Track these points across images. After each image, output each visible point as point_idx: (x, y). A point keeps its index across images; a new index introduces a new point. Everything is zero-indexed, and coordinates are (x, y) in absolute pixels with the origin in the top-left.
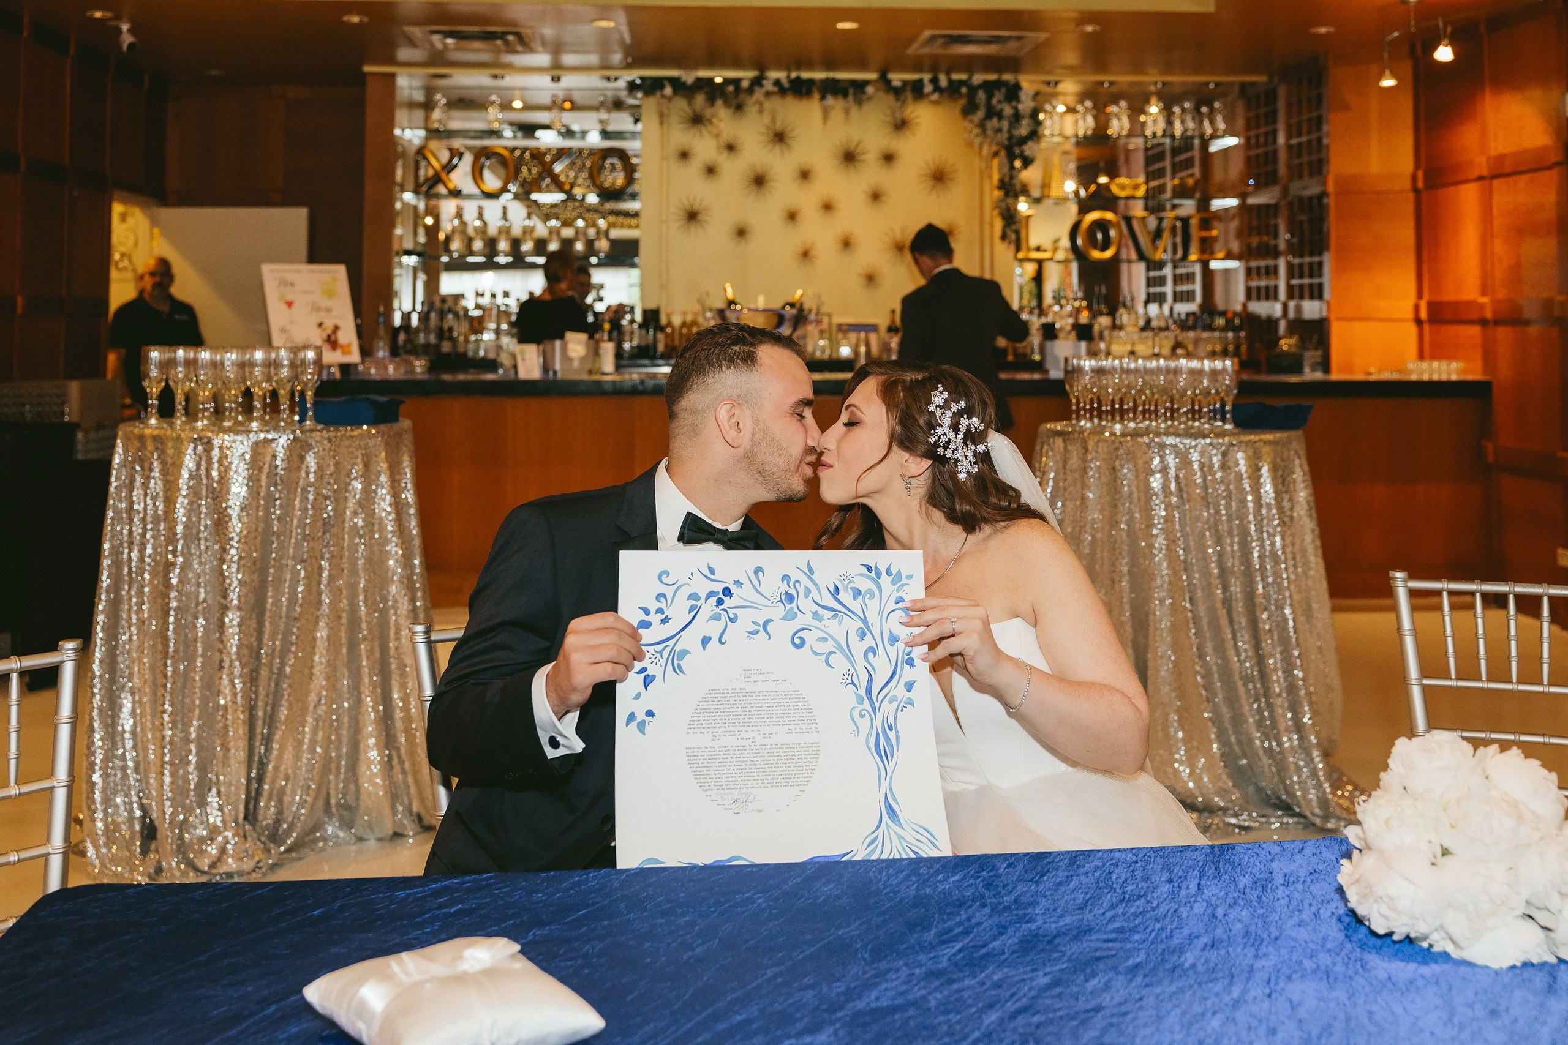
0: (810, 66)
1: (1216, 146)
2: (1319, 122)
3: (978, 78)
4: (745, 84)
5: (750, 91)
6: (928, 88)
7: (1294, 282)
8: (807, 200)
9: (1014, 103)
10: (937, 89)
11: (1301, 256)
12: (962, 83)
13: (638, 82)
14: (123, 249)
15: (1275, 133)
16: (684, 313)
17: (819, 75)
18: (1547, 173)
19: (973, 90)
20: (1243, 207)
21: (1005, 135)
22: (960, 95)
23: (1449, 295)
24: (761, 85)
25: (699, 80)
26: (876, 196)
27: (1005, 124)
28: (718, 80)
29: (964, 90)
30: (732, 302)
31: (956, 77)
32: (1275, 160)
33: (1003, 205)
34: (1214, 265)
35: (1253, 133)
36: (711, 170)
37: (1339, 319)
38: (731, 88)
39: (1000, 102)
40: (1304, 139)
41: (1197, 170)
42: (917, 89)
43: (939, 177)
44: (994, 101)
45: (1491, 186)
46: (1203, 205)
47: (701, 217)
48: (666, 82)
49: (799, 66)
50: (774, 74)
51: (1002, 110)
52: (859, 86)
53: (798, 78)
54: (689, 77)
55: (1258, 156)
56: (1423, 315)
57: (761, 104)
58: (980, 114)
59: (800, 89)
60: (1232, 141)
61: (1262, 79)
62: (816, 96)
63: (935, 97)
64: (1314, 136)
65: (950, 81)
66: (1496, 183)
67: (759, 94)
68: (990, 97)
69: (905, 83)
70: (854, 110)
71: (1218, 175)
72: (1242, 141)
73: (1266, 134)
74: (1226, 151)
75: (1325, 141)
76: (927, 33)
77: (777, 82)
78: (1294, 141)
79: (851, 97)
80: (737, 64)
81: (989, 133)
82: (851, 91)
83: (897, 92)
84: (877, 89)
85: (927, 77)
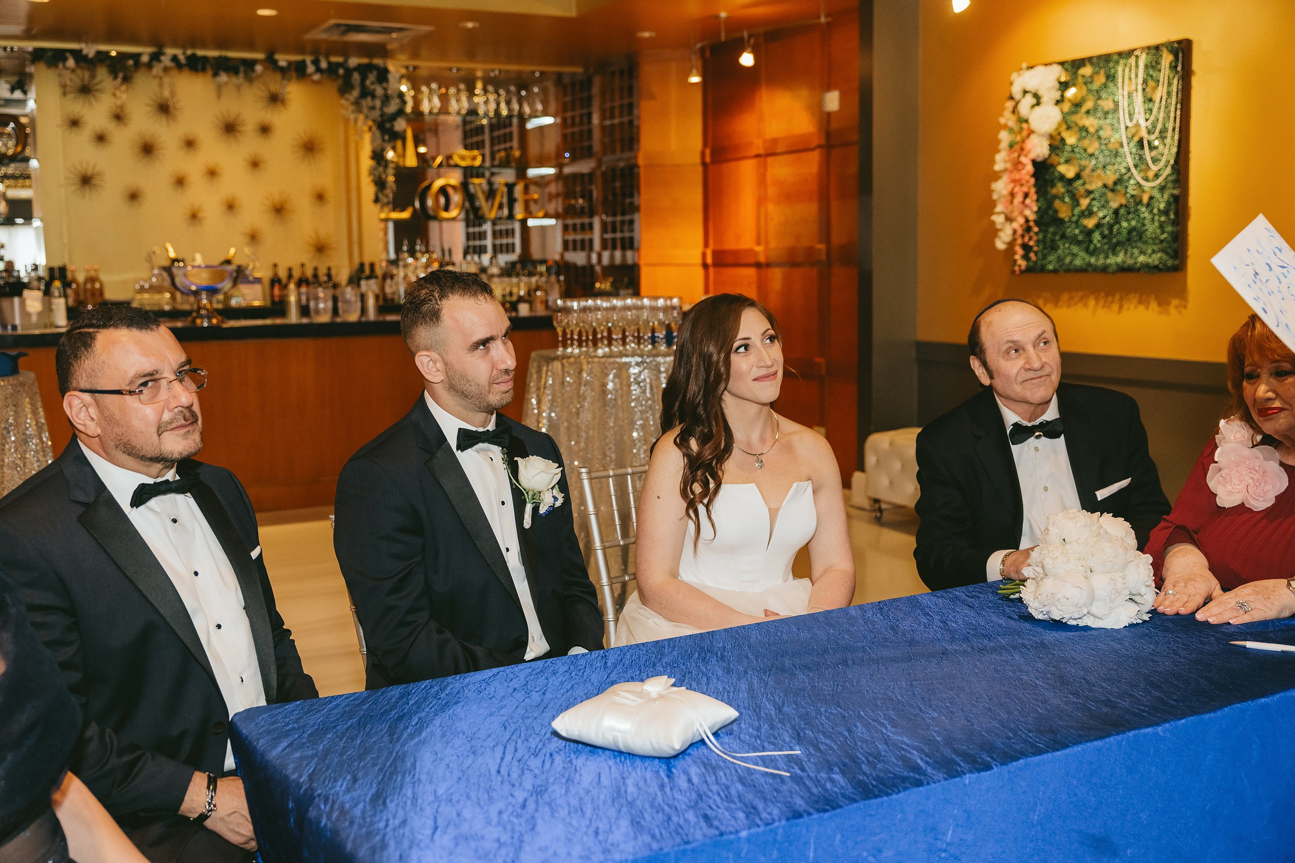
0: (204, 46)
1: (532, 124)
2: (631, 107)
3: (353, 62)
4: (145, 59)
5: (149, 66)
6: (311, 69)
7: (608, 236)
8: (194, 166)
9: (385, 85)
10: (319, 70)
11: (614, 215)
12: (339, 65)
15: (590, 115)
16: (87, 271)
17: (212, 53)
18: (811, 153)
19: (349, 72)
20: (559, 176)
21: (376, 114)
22: (338, 76)
23: (730, 245)
24: (160, 61)
25: (99, 53)
26: (255, 164)
27: (378, 103)
28: (114, 54)
29: (341, 71)
30: (174, 260)
31: (334, 59)
32: (590, 137)
33: (377, 173)
34: (531, 222)
35: (569, 114)
36: (101, 138)
37: (647, 265)
38: (128, 62)
39: (372, 83)
40: (616, 121)
41: (515, 143)
42: (299, 70)
43: (310, 148)
44: (368, 82)
45: (765, 162)
46: (521, 174)
47: (96, 181)
48: (68, 55)
49: (194, 45)
50: (170, 51)
51: (374, 90)
52: (249, 65)
53: (194, 56)
54: (90, 50)
55: (573, 134)
56: (709, 260)
57: (161, 78)
58: (356, 93)
59: (195, 65)
60: (548, 120)
61: (579, 70)
62: (210, 72)
63: (317, 77)
64: (626, 119)
65: (330, 63)
66: (769, 159)
67: (157, 69)
68: (364, 78)
69: (290, 63)
70: (246, 87)
71: (534, 148)
72: (559, 120)
73: (581, 116)
74: (541, 129)
75: (636, 122)
76: (333, 22)
77: (175, 59)
78: (608, 122)
79: (242, 75)
80: (135, 41)
81: (365, 110)
82: (242, 69)
83: (283, 70)
84: (266, 68)
85: (308, 59)
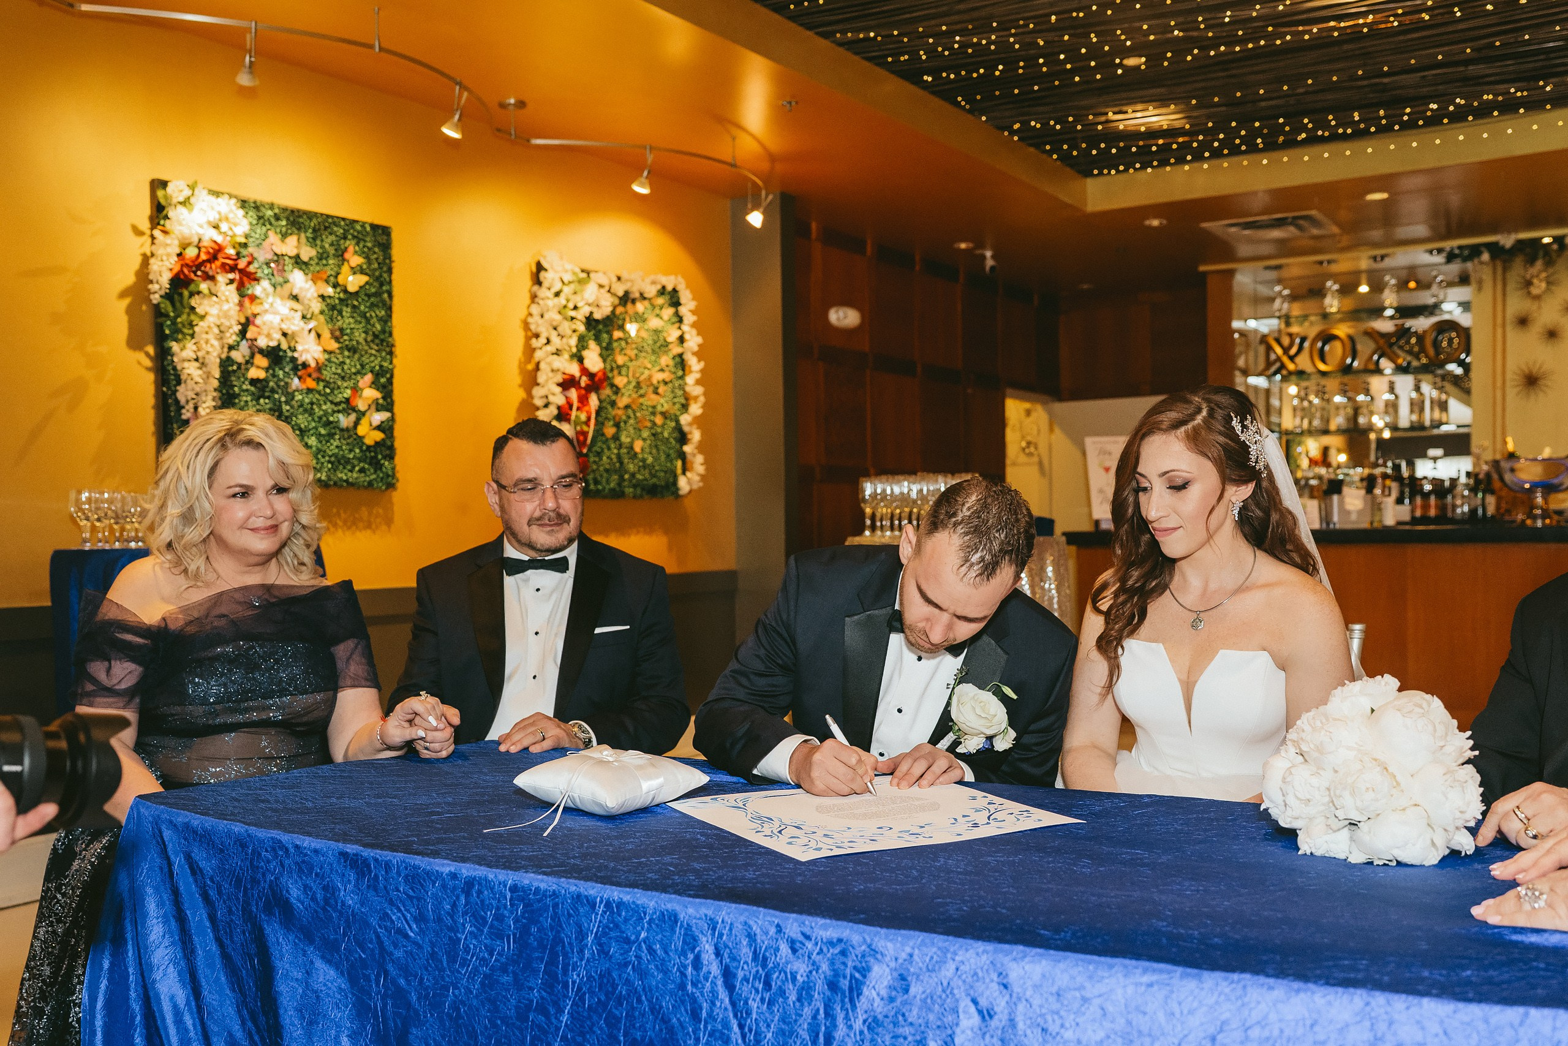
13: (1457, 251)
14: (1029, 438)
28: (1546, 240)
36: (1552, 334)
38: (1555, 247)
47: (1541, 382)
54: (1507, 240)
80: (1565, 222)
